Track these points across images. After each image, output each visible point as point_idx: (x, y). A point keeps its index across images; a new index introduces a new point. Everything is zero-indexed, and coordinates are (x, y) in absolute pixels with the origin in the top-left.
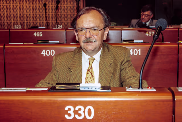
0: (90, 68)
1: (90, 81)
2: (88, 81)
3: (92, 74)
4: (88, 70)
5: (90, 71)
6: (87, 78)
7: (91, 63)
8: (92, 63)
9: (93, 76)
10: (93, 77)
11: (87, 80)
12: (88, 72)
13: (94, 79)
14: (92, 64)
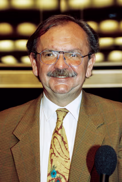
0: (59, 127)
1: (60, 151)
2: (55, 152)
3: (63, 139)
4: (56, 132)
5: (59, 132)
6: (53, 147)
7: (61, 118)
8: (64, 117)
9: (65, 143)
10: (66, 145)
11: (55, 150)
12: (56, 135)
13: (67, 149)
14: (63, 120)
